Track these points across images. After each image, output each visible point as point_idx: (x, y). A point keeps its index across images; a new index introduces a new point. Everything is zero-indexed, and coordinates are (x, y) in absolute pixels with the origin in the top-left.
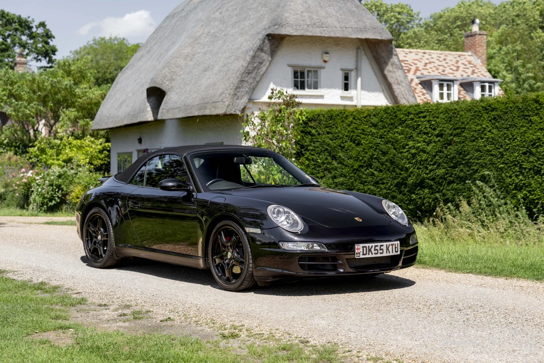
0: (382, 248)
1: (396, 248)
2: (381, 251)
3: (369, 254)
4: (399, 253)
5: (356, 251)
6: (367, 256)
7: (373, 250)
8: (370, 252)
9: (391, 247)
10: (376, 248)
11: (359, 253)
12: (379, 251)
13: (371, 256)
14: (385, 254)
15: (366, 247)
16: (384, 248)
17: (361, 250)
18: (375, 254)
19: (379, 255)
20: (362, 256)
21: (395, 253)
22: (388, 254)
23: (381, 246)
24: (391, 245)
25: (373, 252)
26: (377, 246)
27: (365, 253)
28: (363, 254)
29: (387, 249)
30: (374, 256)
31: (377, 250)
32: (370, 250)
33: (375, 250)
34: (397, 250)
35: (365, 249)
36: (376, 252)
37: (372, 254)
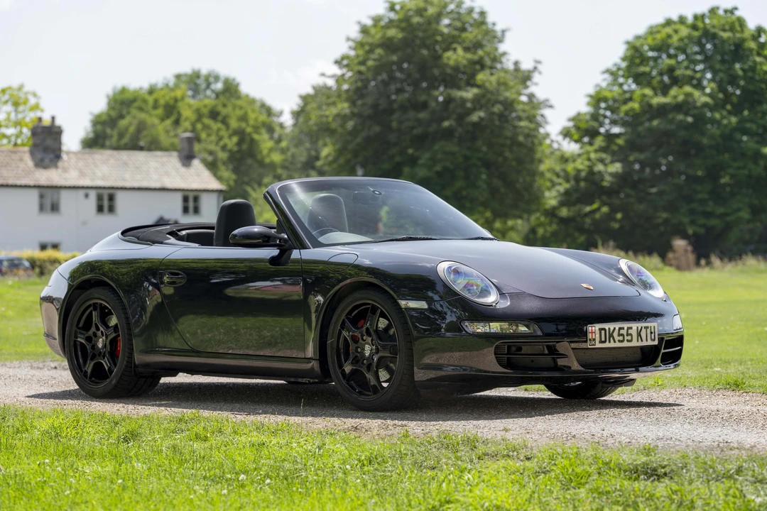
0: (630, 331)
1: (651, 333)
2: (629, 338)
3: (610, 342)
4: (656, 343)
5: (590, 336)
6: (607, 345)
7: (615, 334)
8: (611, 339)
9: (644, 330)
10: (622, 332)
11: (594, 340)
12: (626, 338)
13: (612, 345)
14: (635, 343)
15: (605, 329)
16: (634, 332)
17: (598, 336)
18: (619, 341)
19: (625, 344)
20: (598, 345)
21: (650, 343)
22: (640, 344)
23: (629, 328)
24: (645, 327)
25: (617, 338)
26: (623, 328)
27: (603, 339)
28: (601, 342)
29: (639, 335)
30: (618, 345)
31: (622, 335)
32: (611, 335)
33: (620, 335)
34: (653, 338)
35: (603, 332)
36: (621, 338)
37: (615, 342)
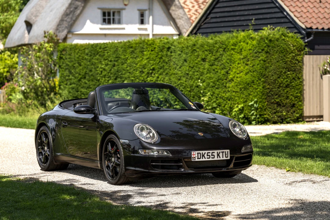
0: (213, 154)
1: (226, 154)
2: (213, 157)
3: (202, 158)
4: (229, 158)
5: (193, 156)
6: (201, 160)
7: (205, 155)
8: (203, 157)
9: (221, 154)
10: (209, 154)
11: (195, 158)
12: (211, 157)
13: (204, 159)
14: (216, 159)
15: (200, 153)
16: (216, 154)
17: (196, 155)
18: (207, 158)
19: (211, 159)
20: (197, 160)
21: (225, 158)
22: (219, 159)
23: (212, 153)
24: (222, 152)
25: (206, 157)
26: (210, 153)
27: (199, 157)
28: (198, 158)
29: (218, 155)
30: (207, 159)
31: (209, 156)
32: (203, 156)
33: (207, 155)
34: (227, 156)
35: (199, 154)
36: (208, 157)
37: (205, 158)
